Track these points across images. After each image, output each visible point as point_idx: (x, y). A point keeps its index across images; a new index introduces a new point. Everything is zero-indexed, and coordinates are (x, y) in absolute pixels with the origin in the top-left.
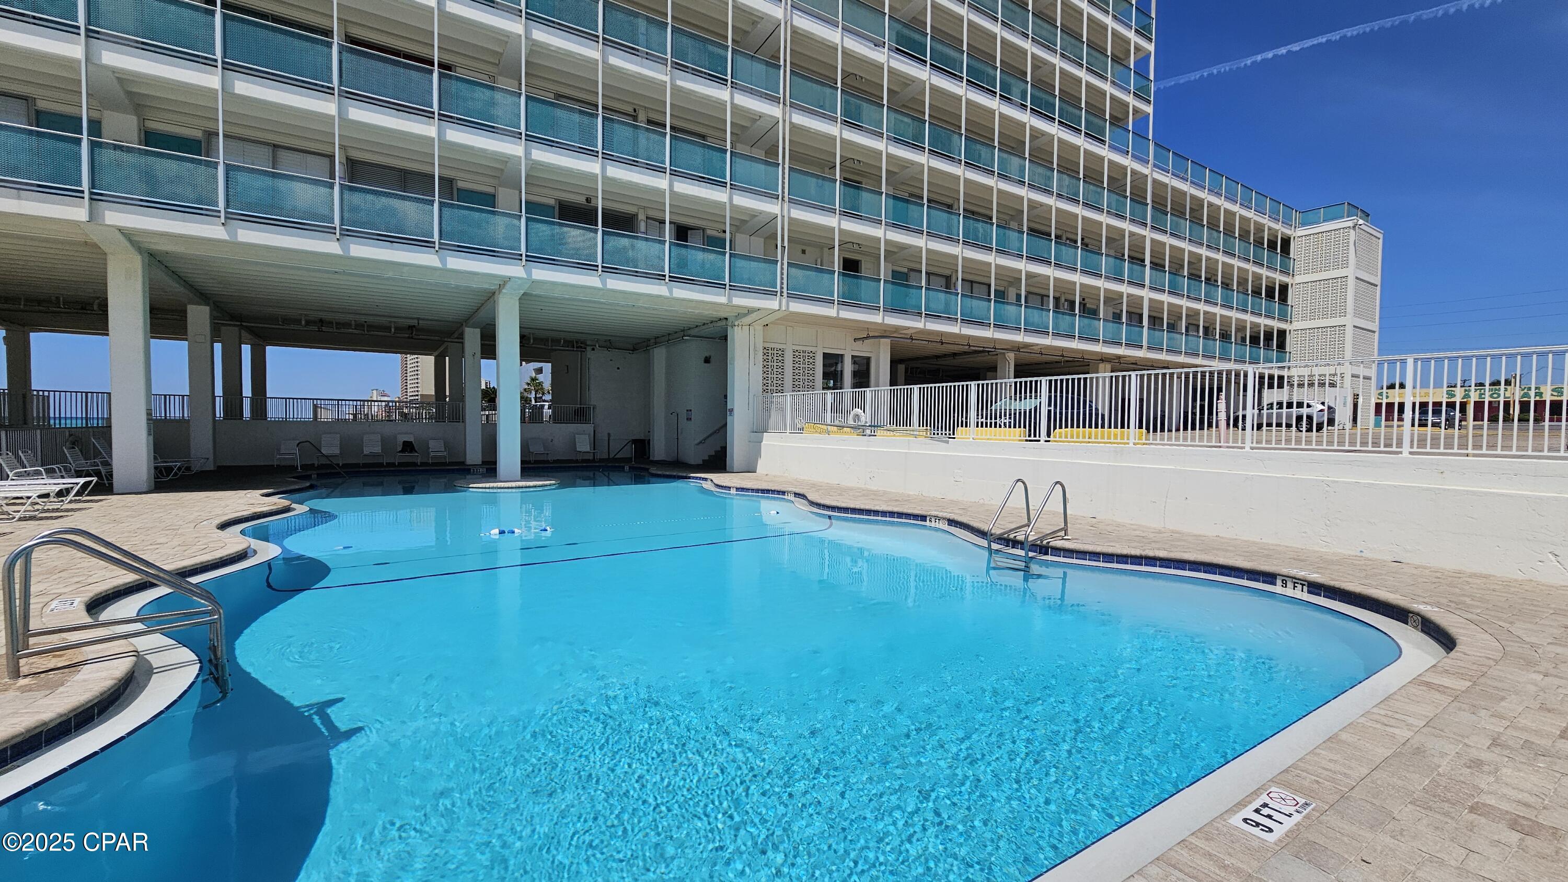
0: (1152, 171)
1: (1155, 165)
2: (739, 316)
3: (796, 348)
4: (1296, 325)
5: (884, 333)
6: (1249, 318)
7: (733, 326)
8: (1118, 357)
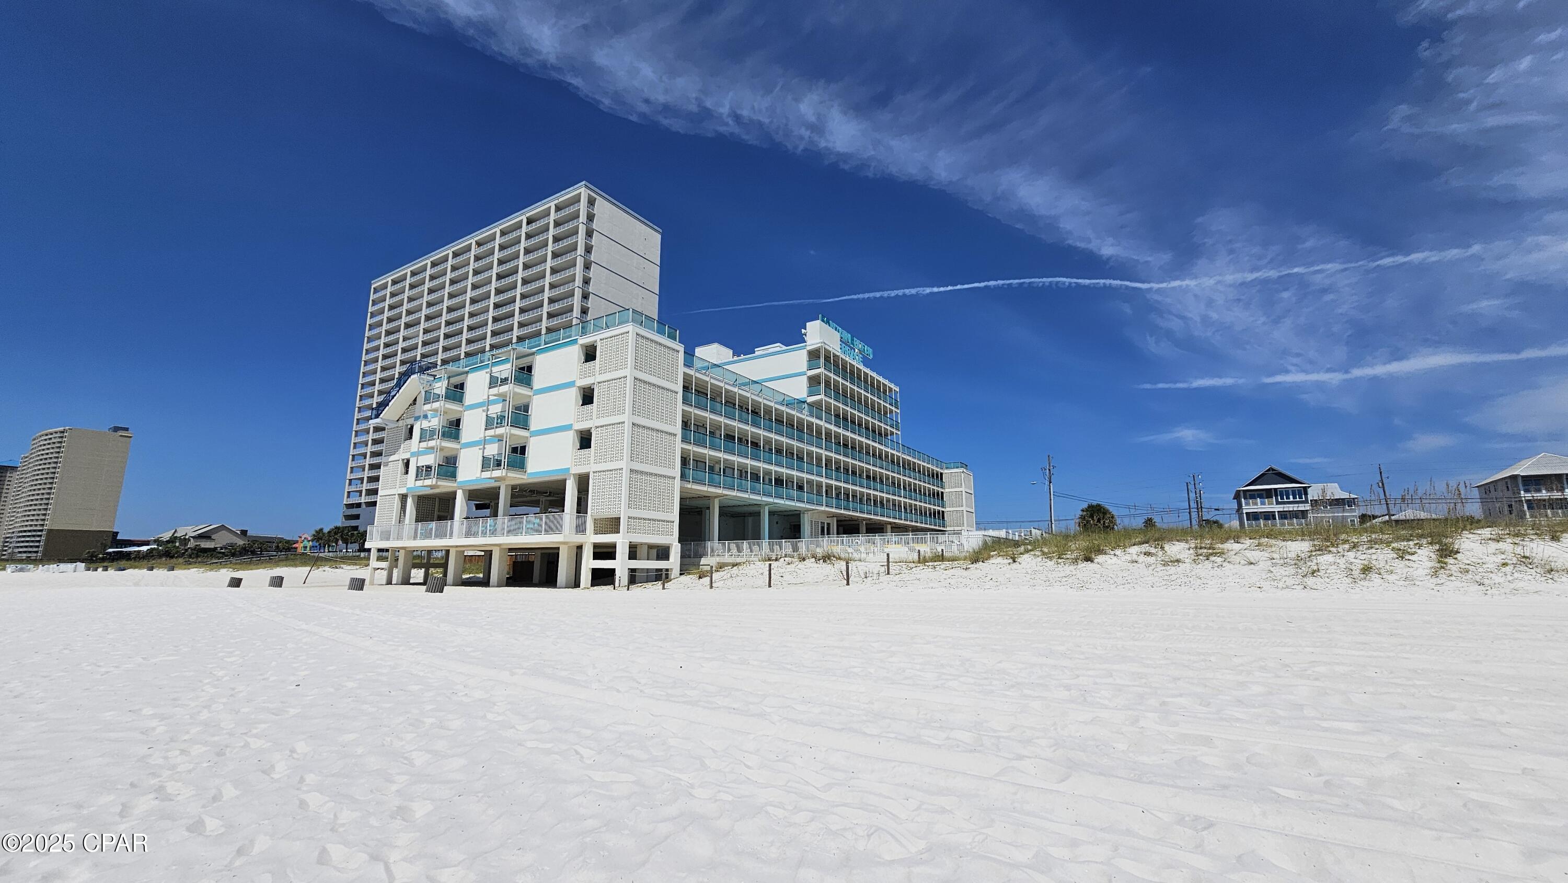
0: (901, 454)
1: (902, 452)
2: (805, 511)
3: (815, 520)
4: (948, 509)
5: (834, 515)
6: (932, 507)
7: (804, 513)
8: (895, 523)
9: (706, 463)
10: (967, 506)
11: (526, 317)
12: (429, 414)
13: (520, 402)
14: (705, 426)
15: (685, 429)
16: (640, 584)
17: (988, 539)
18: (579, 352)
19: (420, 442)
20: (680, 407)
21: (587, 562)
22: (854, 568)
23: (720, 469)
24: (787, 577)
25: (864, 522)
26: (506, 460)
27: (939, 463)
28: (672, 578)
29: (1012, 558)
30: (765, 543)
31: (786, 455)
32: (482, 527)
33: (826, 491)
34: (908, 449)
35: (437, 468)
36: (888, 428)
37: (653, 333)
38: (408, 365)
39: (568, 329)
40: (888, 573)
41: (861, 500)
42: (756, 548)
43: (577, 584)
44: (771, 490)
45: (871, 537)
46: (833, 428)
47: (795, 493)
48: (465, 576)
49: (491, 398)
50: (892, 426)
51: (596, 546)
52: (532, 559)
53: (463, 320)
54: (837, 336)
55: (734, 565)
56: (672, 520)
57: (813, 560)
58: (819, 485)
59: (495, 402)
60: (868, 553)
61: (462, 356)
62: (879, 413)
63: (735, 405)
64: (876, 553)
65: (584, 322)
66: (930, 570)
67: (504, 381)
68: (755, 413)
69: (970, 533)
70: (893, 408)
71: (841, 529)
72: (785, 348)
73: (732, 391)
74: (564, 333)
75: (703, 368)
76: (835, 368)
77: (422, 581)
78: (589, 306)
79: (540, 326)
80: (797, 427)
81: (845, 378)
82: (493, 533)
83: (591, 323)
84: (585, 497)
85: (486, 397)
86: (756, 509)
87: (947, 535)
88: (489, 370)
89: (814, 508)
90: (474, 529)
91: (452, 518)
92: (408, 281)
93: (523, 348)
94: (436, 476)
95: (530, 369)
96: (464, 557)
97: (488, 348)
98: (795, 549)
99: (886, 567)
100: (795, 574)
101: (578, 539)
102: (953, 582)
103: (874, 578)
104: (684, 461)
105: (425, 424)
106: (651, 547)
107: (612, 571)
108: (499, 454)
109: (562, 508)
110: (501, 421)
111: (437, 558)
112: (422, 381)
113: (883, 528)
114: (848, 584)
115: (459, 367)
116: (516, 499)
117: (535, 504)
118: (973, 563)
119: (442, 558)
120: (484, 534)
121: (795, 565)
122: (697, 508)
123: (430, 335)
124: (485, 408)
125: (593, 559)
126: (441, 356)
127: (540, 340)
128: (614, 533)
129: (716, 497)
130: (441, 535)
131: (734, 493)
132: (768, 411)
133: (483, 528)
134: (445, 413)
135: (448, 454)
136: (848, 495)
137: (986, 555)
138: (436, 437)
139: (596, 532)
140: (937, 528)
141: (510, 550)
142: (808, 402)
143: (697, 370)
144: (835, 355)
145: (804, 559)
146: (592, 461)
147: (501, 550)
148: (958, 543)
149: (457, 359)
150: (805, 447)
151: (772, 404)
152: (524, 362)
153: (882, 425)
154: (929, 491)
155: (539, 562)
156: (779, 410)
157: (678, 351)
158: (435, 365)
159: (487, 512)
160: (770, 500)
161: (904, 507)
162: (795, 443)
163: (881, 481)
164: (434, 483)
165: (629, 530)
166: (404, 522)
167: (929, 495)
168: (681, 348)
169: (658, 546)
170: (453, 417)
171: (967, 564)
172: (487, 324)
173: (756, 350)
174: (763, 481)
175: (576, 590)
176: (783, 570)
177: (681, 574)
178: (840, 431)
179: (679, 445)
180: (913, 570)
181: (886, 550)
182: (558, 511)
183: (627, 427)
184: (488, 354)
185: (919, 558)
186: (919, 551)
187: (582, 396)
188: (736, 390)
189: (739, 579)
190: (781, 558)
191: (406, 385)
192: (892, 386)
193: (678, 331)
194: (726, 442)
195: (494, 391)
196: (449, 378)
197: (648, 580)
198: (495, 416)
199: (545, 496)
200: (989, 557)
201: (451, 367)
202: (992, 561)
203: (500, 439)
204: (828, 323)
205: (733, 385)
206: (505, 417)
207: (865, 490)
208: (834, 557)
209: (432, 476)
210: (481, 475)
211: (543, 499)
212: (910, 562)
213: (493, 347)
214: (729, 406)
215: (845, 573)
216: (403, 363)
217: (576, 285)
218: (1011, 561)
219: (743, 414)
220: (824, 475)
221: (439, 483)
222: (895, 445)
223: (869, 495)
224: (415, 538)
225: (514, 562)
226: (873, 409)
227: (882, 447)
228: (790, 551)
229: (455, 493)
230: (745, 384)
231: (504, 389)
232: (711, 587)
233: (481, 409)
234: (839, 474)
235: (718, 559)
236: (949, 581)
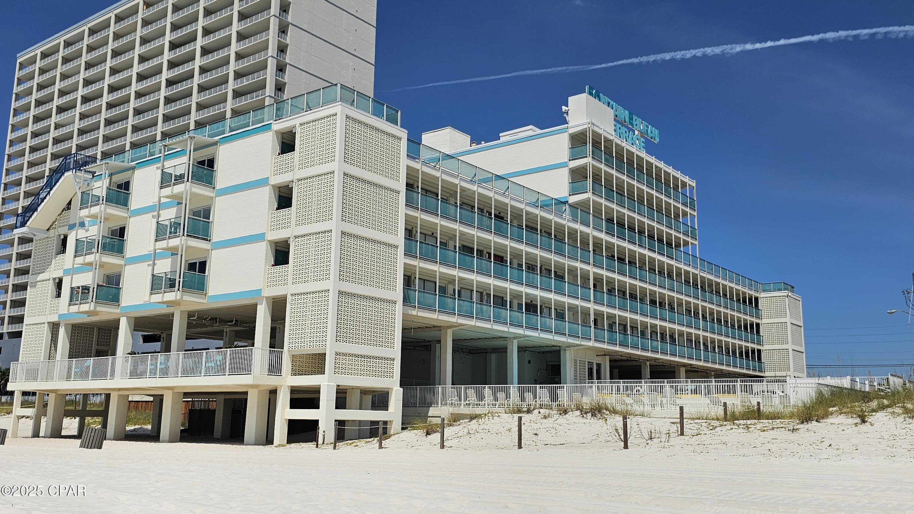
0: (700, 272)
1: (700, 269)
2: (568, 347)
3: (581, 359)
4: (766, 347)
5: (605, 353)
6: (744, 344)
7: (565, 350)
8: (691, 365)
9: (436, 283)
10: (793, 343)
11: (207, 96)
12: (87, 221)
13: (200, 205)
14: (435, 235)
15: (409, 239)
16: (350, 442)
17: (825, 390)
18: (273, 141)
19: (75, 256)
20: (402, 210)
21: (283, 410)
22: (635, 426)
23: (454, 290)
24: (544, 436)
25: (648, 363)
26: (181, 280)
27: (753, 283)
28: (392, 432)
29: (859, 416)
30: (514, 389)
31: (541, 272)
32: (151, 365)
33: (595, 321)
34: (711, 266)
35: (95, 290)
36: (681, 236)
37: (368, 114)
38: (61, 159)
39: (259, 112)
40: (682, 434)
41: (643, 333)
42: (501, 395)
43: (269, 440)
44: (520, 317)
45: (657, 384)
46: (603, 236)
47: (553, 323)
48: (129, 428)
49: (163, 200)
50: (686, 234)
51: (294, 390)
52: (212, 406)
53: (129, 101)
54: (611, 113)
55: (472, 417)
56: (392, 357)
57: (578, 413)
58: (586, 313)
59: (167, 206)
60: (653, 406)
61: (128, 147)
62: (668, 216)
63: (473, 207)
64: (665, 406)
65: (279, 103)
66: (741, 430)
67: (180, 178)
68: (500, 217)
69: (799, 381)
70: (688, 210)
71: (616, 371)
72: (539, 131)
73: (469, 190)
74: (254, 116)
75: (432, 160)
76: (608, 157)
77: (76, 434)
78: (286, 80)
79: (224, 108)
80: (555, 236)
81: (620, 170)
82: (165, 373)
83: (288, 104)
84: (281, 326)
85: (157, 200)
86: (501, 343)
87: (765, 383)
88: (160, 165)
89: (578, 343)
90: (140, 368)
91: (114, 354)
92: (61, 54)
93: (203, 136)
94: (94, 300)
95: (211, 163)
96: (128, 403)
97: (159, 138)
98: (554, 397)
99: (679, 425)
100: (553, 431)
101: (272, 381)
102: (774, 447)
103: (663, 440)
104: (408, 281)
105: (82, 234)
106: (364, 392)
107: (315, 423)
108: (173, 272)
109: (251, 341)
110: (176, 229)
111: (94, 404)
112: (78, 180)
113: (674, 372)
114: (626, 447)
115: (123, 162)
116: (194, 330)
117: (217, 335)
118: (803, 423)
119: (101, 403)
120: (153, 373)
121: (553, 419)
122: (424, 341)
123: (88, 121)
124: (155, 213)
125: (291, 408)
126: (101, 148)
127: (223, 126)
128: (318, 374)
129: (449, 327)
130: (100, 374)
131: (472, 323)
132: (517, 215)
133: (153, 367)
134: (106, 219)
135: (109, 272)
136: (625, 326)
137: (820, 412)
138: (95, 250)
139: (295, 373)
140: (751, 372)
141: (186, 394)
142: (570, 202)
143: (425, 163)
144: (607, 140)
145: (565, 412)
146: (290, 281)
147: (175, 394)
148: (781, 394)
149: (121, 151)
150: (567, 262)
151: (522, 206)
152: (204, 155)
153: (673, 232)
154: (739, 321)
155: (222, 412)
156: (532, 213)
157: (400, 139)
158: (94, 159)
159: (157, 345)
160: (520, 331)
161: (704, 344)
162: (553, 257)
163: (672, 308)
164: (92, 308)
165: (337, 370)
166: (54, 357)
167: (739, 327)
168: (403, 134)
169: (374, 391)
170: (116, 225)
171: (794, 423)
172: (158, 107)
173: (501, 135)
174: (510, 307)
175: (268, 448)
176: (538, 426)
177: (403, 429)
178: (614, 240)
179: (401, 260)
180: (717, 429)
181: (679, 402)
182: (246, 344)
183: (335, 237)
184: (159, 145)
185: (725, 413)
186: (725, 404)
187: (277, 197)
188: (474, 188)
189: (478, 436)
190: (534, 409)
191: (58, 184)
192: (687, 179)
193: (399, 112)
194: (462, 256)
195: (167, 191)
196: (111, 175)
197: (360, 437)
198: (167, 223)
199: (230, 325)
200: (826, 415)
201: (114, 162)
202: (830, 420)
203: (174, 252)
204: (597, 96)
205: (472, 182)
206: (180, 224)
207: (649, 320)
208: (607, 409)
209: (90, 300)
210: (150, 298)
211: (227, 329)
212: (713, 419)
213: (165, 135)
214: (465, 209)
215: (621, 432)
216: (55, 156)
217: (269, 55)
218: (858, 420)
219: (485, 219)
220: (592, 298)
221: (99, 309)
222: (692, 259)
223: (654, 326)
224: (68, 378)
225: (190, 410)
226: (659, 211)
227: (673, 262)
228: (546, 399)
229: (118, 321)
230: (486, 181)
231: (179, 188)
232: (442, 447)
233: (150, 215)
234: (613, 297)
235: (451, 410)
236: (769, 446)
